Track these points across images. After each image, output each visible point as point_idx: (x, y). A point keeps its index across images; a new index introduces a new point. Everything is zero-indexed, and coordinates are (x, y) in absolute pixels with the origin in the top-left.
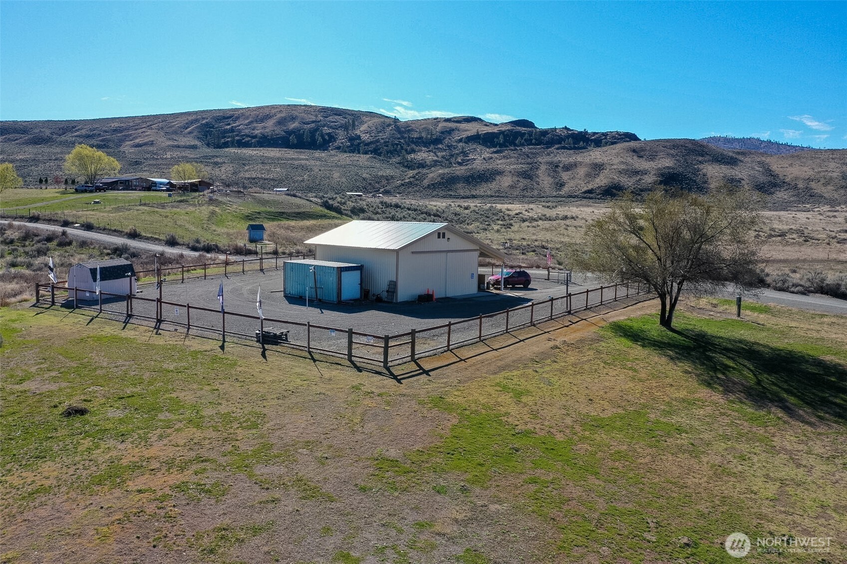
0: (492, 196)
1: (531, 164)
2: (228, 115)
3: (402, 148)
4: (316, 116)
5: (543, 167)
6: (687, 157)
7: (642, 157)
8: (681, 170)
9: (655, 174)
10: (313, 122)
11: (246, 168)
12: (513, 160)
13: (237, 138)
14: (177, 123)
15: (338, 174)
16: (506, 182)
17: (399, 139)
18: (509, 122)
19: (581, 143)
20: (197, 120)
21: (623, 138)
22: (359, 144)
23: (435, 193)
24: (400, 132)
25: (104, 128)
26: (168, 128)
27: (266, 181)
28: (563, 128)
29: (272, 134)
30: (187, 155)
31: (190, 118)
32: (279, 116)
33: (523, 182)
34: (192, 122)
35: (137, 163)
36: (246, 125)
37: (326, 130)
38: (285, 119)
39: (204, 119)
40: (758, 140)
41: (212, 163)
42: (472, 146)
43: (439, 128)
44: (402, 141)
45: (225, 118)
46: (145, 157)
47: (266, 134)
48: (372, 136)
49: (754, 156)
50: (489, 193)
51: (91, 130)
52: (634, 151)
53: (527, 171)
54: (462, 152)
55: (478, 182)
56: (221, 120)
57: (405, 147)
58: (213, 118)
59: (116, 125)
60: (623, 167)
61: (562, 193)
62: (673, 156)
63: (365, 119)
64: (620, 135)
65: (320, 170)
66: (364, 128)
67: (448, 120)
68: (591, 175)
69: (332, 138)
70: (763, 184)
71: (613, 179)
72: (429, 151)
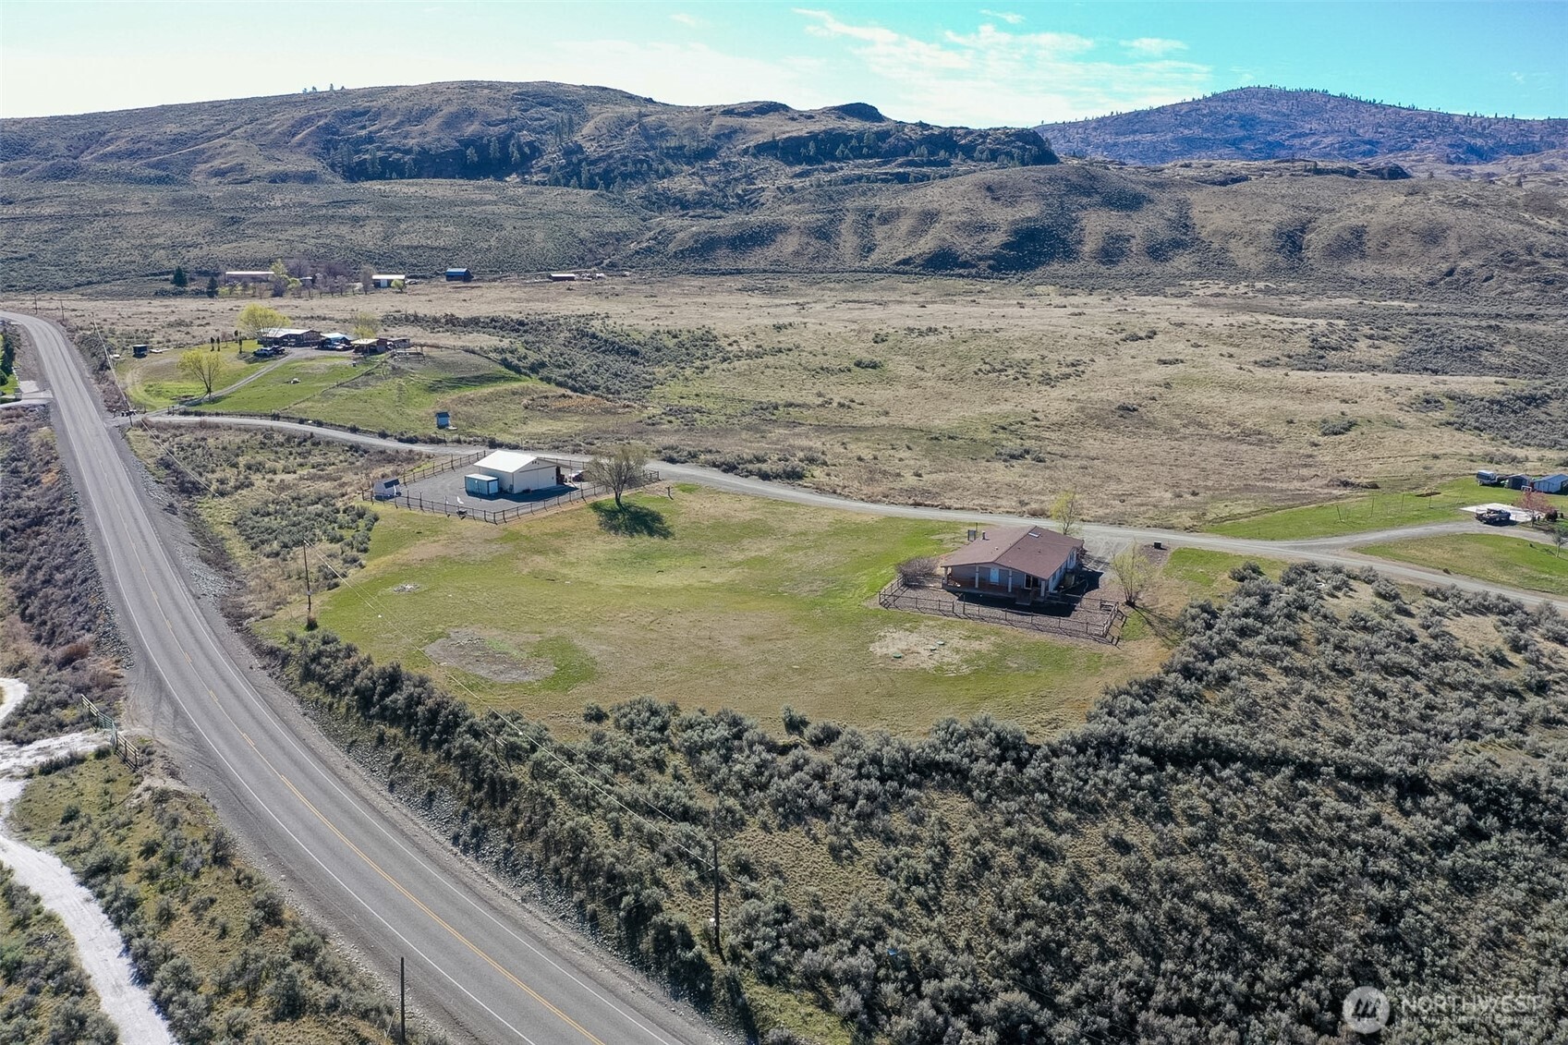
0: (765, 271)
1: (832, 212)
2: (361, 109)
3: (650, 166)
4: (509, 111)
5: (850, 218)
6: (1065, 199)
7: (998, 199)
8: (1048, 222)
9: (1006, 231)
10: (504, 121)
12: (806, 204)
13: (380, 154)
14: (276, 126)
15: (542, 235)
16: (789, 244)
17: (646, 150)
18: (835, 108)
19: (942, 153)
20: (309, 120)
22: (580, 162)
23: (684, 265)
24: (647, 138)
25: (156, 138)
26: (262, 136)
27: (437, 253)
28: (917, 124)
29: (436, 147)
30: (306, 199)
31: (297, 116)
32: (447, 110)
33: (816, 244)
34: (301, 124)
36: (393, 129)
37: (526, 137)
38: (456, 116)
39: (320, 116)
40: (1325, 93)
41: (346, 218)
42: (766, 162)
43: (712, 129)
44: (651, 154)
45: (356, 112)
47: (427, 147)
48: (601, 147)
50: (762, 265)
51: (135, 141)
52: (989, 189)
53: (824, 224)
54: (745, 176)
55: (749, 246)
56: (349, 118)
57: (655, 165)
58: (336, 114)
59: (172, 129)
60: (965, 218)
61: (866, 264)
62: (1044, 197)
63: (592, 110)
64: (1008, 135)
65: (515, 226)
66: (588, 128)
67: (729, 111)
68: (915, 233)
69: (536, 151)
70: (1162, 243)
71: (944, 240)
72: (693, 174)
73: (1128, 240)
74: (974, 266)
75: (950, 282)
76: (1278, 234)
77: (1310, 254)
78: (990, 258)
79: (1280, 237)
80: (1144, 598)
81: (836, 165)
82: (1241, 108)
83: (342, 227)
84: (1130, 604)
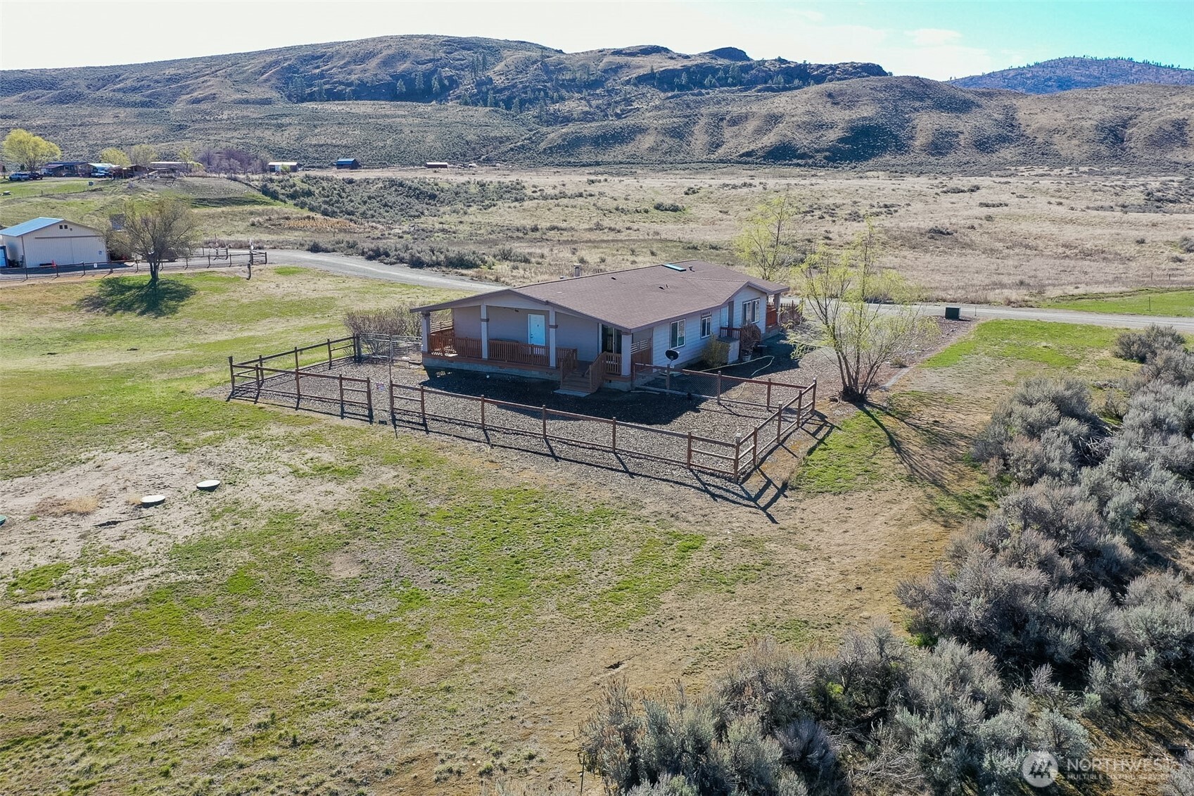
0: (621, 163)
1: (688, 117)
2: (319, 54)
3: (546, 94)
4: (436, 52)
5: (703, 121)
7: (837, 104)
8: (882, 121)
9: (843, 128)
10: (430, 61)
11: (316, 131)
12: (666, 111)
13: (327, 86)
14: (251, 67)
15: (433, 137)
16: (647, 141)
17: (544, 81)
18: (710, 52)
19: (796, 81)
20: (277, 63)
21: (858, 73)
22: (488, 91)
23: (551, 159)
24: (547, 72)
25: (156, 77)
26: (238, 74)
27: (336, 149)
28: (775, 60)
29: (373, 81)
30: (249, 114)
31: (269, 59)
32: (385, 53)
33: (670, 141)
34: (270, 66)
35: (181, 127)
36: (341, 68)
37: (447, 72)
38: (393, 58)
39: (287, 59)
40: (1130, 60)
41: (274, 125)
42: (644, 89)
43: (602, 66)
44: (548, 85)
45: (314, 58)
46: (194, 119)
47: (365, 80)
48: (508, 79)
49: (1003, 98)
50: (620, 158)
51: (138, 80)
53: (680, 126)
54: (624, 100)
55: (610, 144)
56: (308, 60)
57: (550, 93)
58: (298, 58)
59: (172, 71)
60: (806, 119)
61: (712, 157)
63: (505, 53)
64: (855, 68)
65: (412, 132)
66: (500, 67)
67: (618, 53)
68: (759, 132)
69: (454, 83)
70: (988, 138)
71: (785, 136)
72: (581, 99)
73: (957, 136)
74: (811, 157)
75: (786, 170)
76: (1100, 128)
77: (1132, 145)
78: (827, 150)
79: (1102, 130)
80: (893, 384)
81: (704, 91)
82: (1059, 72)
83: (266, 132)
84: (853, 396)
